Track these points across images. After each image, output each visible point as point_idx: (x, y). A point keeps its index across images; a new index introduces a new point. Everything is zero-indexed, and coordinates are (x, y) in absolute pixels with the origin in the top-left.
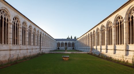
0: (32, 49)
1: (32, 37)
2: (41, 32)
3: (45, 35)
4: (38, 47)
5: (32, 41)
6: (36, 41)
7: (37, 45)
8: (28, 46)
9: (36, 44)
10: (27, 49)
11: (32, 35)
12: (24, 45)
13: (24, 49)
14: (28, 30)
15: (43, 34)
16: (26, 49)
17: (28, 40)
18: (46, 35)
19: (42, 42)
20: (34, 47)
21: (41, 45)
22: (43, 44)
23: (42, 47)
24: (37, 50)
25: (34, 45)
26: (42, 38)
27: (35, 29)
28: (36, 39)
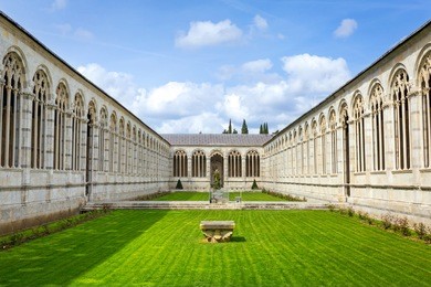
0: (49, 187)
1: (49, 128)
2: (92, 103)
3: (113, 116)
4: (78, 178)
5: (49, 144)
6: (68, 148)
7: (75, 167)
8: (28, 170)
9: (68, 162)
10: (24, 188)
11: (50, 114)
12: (10, 165)
13: (11, 189)
14: (29, 90)
15: (103, 110)
16: (20, 185)
17: (28, 144)
18: (119, 118)
19: (95, 153)
20: (57, 178)
21: (95, 165)
22: (101, 160)
23: (95, 178)
24: (73, 192)
25: (58, 165)
26: (95, 132)
27: (62, 87)
28: (69, 134)
